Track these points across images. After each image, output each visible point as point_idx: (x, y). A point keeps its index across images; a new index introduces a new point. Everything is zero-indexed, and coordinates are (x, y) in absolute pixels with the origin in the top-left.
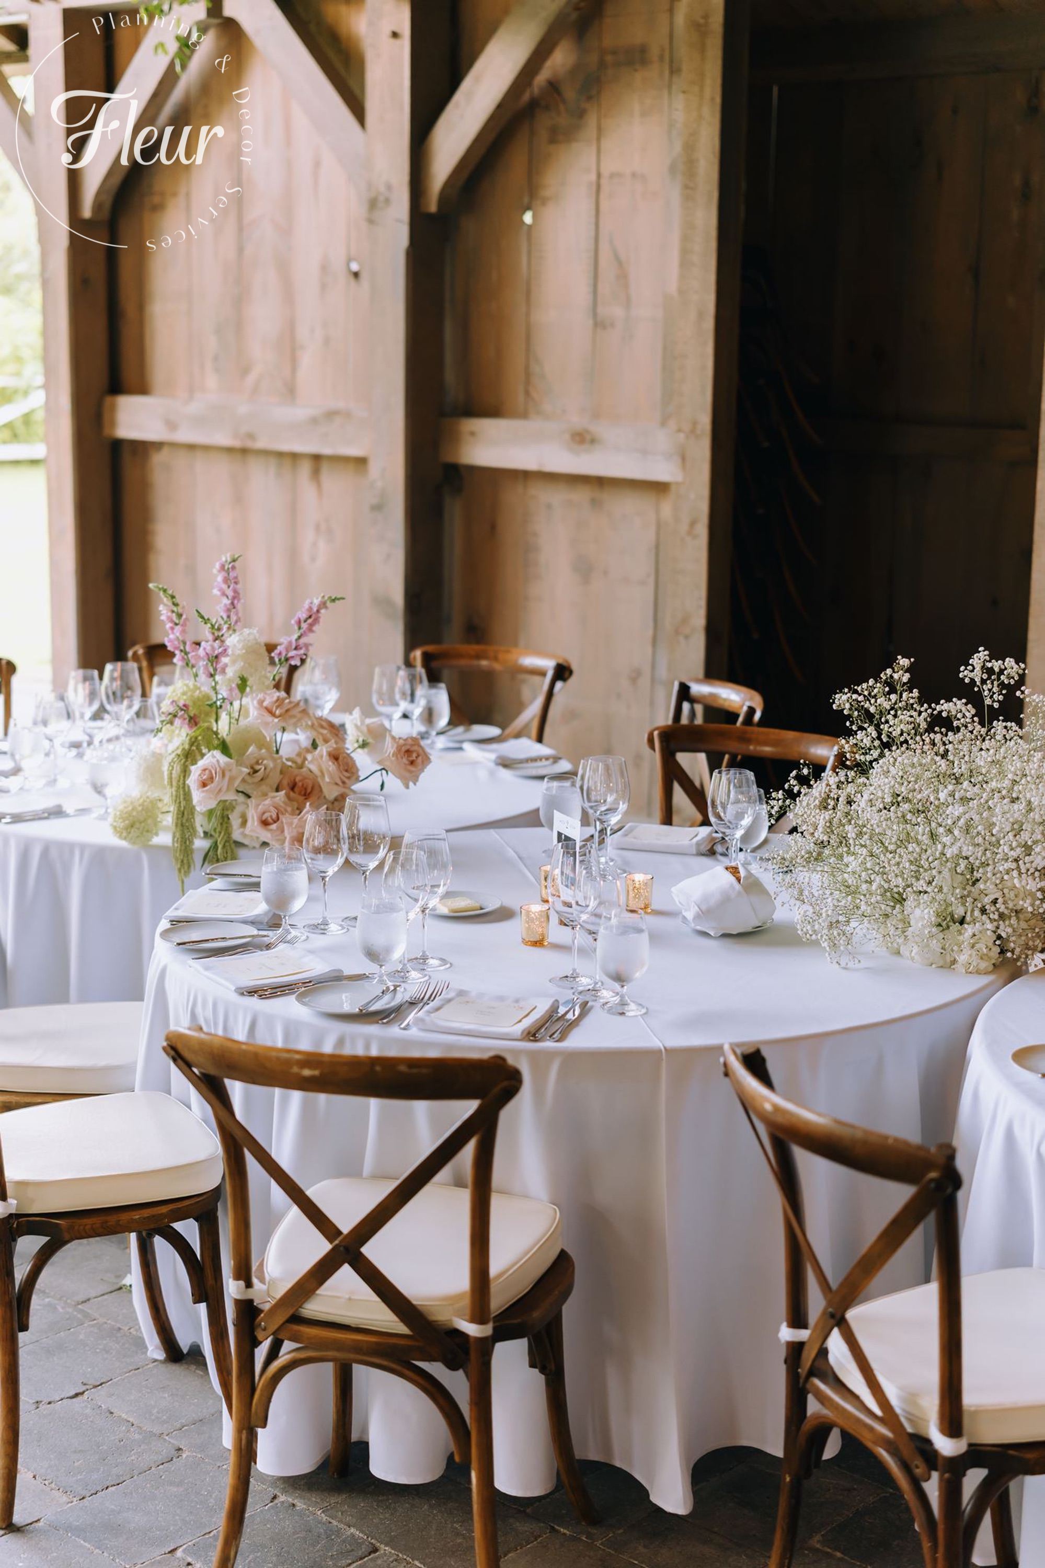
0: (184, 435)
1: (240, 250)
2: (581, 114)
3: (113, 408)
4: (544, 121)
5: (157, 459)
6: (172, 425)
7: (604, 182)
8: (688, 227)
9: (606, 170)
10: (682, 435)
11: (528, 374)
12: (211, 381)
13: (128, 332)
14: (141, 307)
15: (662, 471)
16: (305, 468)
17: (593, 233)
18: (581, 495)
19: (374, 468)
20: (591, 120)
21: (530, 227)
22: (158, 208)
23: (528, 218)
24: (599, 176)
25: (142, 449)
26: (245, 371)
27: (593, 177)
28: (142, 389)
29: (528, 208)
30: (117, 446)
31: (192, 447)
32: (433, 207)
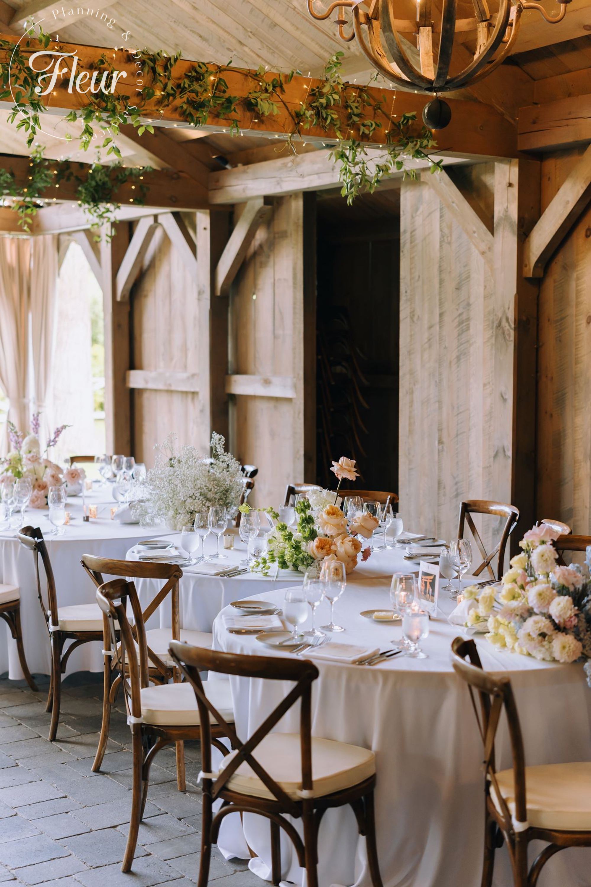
0: (151, 386)
1: (170, 311)
2: (268, 257)
3: (129, 375)
4: (258, 259)
5: (146, 395)
6: (146, 382)
7: (276, 282)
8: (295, 298)
9: (276, 278)
10: (295, 379)
11: (255, 357)
12: (162, 364)
13: (137, 346)
14: (141, 335)
15: (289, 394)
16: (190, 396)
17: (273, 302)
18: (271, 404)
19: (201, 396)
20: (272, 259)
21: (255, 300)
22: (146, 296)
23: (254, 297)
24: (274, 280)
25: (141, 391)
26: (171, 359)
27: (272, 280)
28: (141, 368)
29: (254, 294)
30: (132, 391)
31: (156, 391)
32: (218, 293)
